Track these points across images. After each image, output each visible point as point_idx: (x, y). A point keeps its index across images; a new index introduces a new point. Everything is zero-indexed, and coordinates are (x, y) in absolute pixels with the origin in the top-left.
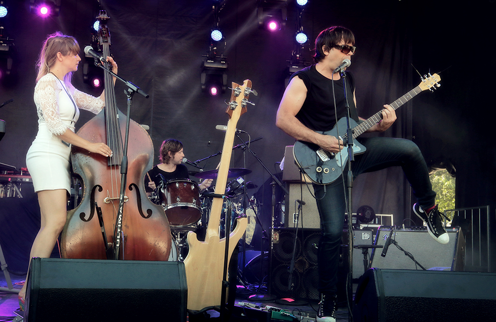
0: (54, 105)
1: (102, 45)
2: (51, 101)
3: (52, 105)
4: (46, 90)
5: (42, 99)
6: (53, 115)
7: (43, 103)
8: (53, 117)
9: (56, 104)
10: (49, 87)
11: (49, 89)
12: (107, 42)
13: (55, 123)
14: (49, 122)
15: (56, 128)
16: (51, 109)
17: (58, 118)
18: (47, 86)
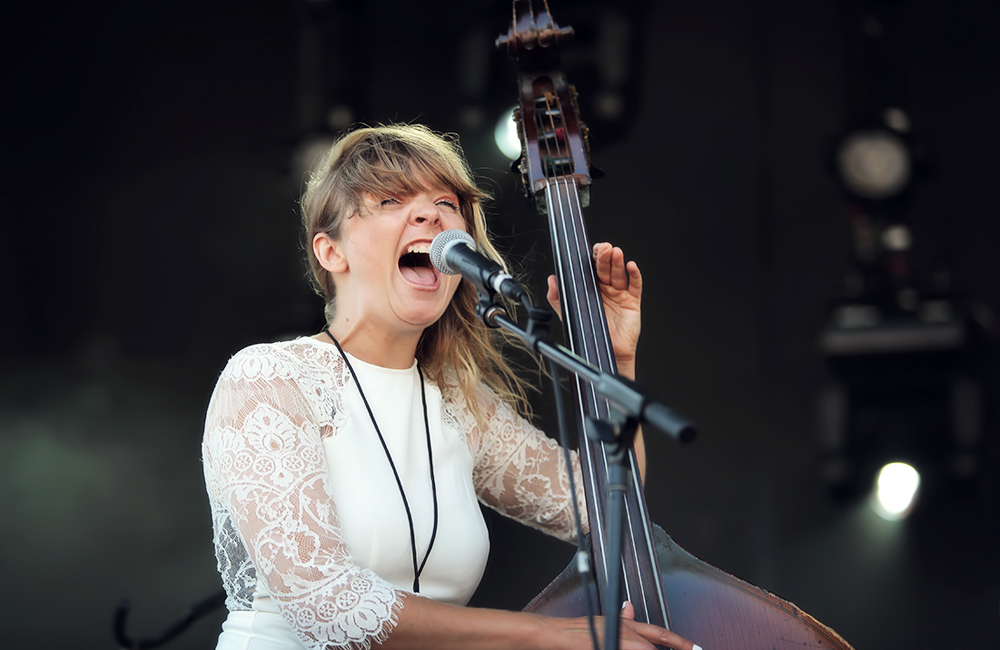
0: (304, 501)
1: (542, 192)
2: (283, 482)
3: (294, 500)
4: (250, 424)
5: (233, 478)
6: (305, 558)
7: (242, 496)
8: (311, 563)
9: (319, 492)
10: (264, 409)
11: (267, 421)
12: (567, 169)
13: (328, 591)
14: (295, 592)
15: (339, 619)
16: (291, 526)
17: (340, 563)
18: (251, 405)
